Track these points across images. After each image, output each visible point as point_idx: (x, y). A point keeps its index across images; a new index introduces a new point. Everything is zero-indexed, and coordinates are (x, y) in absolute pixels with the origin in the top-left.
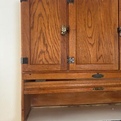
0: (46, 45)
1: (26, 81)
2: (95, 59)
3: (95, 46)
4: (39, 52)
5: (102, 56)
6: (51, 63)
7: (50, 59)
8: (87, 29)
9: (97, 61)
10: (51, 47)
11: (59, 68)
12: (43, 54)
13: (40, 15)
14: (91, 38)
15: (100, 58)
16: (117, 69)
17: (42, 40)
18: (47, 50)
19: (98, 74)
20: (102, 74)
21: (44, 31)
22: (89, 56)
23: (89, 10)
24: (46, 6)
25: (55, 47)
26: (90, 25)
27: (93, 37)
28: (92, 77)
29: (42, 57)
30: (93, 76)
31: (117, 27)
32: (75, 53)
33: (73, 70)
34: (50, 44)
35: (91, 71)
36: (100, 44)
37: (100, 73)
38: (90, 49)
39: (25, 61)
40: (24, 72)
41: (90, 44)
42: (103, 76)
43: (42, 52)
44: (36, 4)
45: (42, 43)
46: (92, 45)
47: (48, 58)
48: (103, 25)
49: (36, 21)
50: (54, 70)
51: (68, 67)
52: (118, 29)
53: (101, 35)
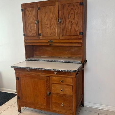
1: (25, 43)
3: (49, 29)
4: (29, 31)
7: (33, 34)
8: (46, 20)
11: (36, 38)
13: (28, 16)
14: (47, 25)
16: (58, 38)
17: (29, 26)
18: (31, 30)
21: (30, 23)
22: (47, 33)
23: (46, 12)
24: (30, 12)
25: (34, 29)
26: (47, 19)
29: (30, 33)
30: (49, 41)
32: (41, 31)
33: (41, 39)
34: (32, 28)
35: (48, 39)
36: (51, 27)
38: (47, 30)
39: (24, 35)
40: (25, 39)
44: (26, 12)
45: (30, 28)
46: (48, 28)
47: (32, 34)
49: (27, 19)
50: (34, 38)
51: (39, 37)
52: (58, 19)
53: (51, 23)
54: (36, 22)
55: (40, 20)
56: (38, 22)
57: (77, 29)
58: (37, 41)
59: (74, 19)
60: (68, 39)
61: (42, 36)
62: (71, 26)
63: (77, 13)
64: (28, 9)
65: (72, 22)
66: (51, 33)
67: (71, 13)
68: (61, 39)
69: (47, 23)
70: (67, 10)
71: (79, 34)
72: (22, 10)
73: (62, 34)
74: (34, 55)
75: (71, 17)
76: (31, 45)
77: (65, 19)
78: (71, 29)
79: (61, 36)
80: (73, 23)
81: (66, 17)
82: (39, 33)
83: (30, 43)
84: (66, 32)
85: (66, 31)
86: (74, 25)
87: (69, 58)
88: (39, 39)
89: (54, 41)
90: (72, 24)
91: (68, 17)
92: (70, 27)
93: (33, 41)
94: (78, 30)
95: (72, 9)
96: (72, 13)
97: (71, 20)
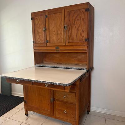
0: (39, 36)
1: (34, 49)
2: (56, 41)
4: (37, 38)
6: (41, 42)
8: (53, 28)
9: (57, 41)
10: (41, 36)
11: (44, 45)
13: (37, 24)
14: (54, 32)
16: (64, 45)
18: (40, 38)
19: (57, 47)
21: (38, 30)
22: (54, 40)
23: (53, 20)
24: (39, 20)
26: (54, 26)
27: (55, 31)
29: (38, 40)
30: (55, 48)
32: (48, 38)
35: (54, 46)
36: (58, 34)
38: (54, 37)
39: (34, 42)
40: (34, 46)
41: (54, 34)
42: (59, 48)
44: (36, 20)
46: (55, 35)
47: (40, 41)
48: (59, 25)
49: (36, 27)
51: (47, 44)
52: (64, 26)
53: (58, 30)
54: (44, 29)
55: (47, 28)
56: (46, 29)
57: (82, 36)
58: (45, 48)
59: (80, 25)
60: (74, 46)
61: (49, 43)
62: (77, 33)
63: (83, 19)
64: (37, 17)
66: (57, 39)
67: (76, 19)
68: (67, 46)
70: (73, 17)
71: (84, 41)
72: (32, 19)
74: (44, 61)
75: (76, 23)
76: (39, 51)
77: (71, 25)
78: (77, 35)
81: (72, 24)
82: (46, 40)
83: (39, 50)
85: (72, 37)
86: (79, 32)
87: (76, 64)
88: (46, 46)
89: (61, 48)
90: (78, 30)
91: (74, 24)
92: (75, 33)
93: (41, 48)
94: (84, 36)
95: (78, 15)
96: (78, 20)
97: (77, 27)
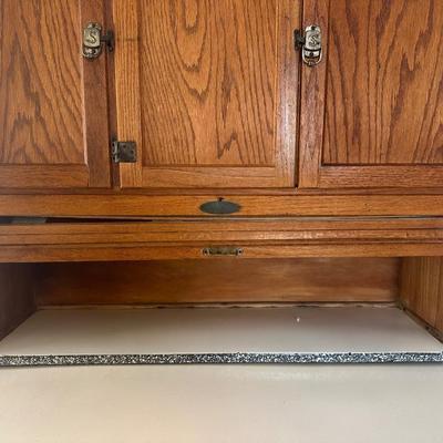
2: (213, 150)
4: (11, 120)
5: (234, 136)
7: (52, 145)
8: (182, 34)
10: (54, 102)
11: (84, 179)
12: (26, 127)
14: (196, 69)
15: (227, 146)
16: (290, 183)
17: (19, 74)
18: (38, 113)
19: (221, 199)
20: (234, 202)
21: (24, 46)
22: (190, 139)
25: (65, 102)
26: (191, 22)
27: (205, 69)
28: (200, 213)
29: (23, 136)
30: (203, 207)
31: (296, 26)
32: (136, 124)
33: (131, 186)
34: (50, 94)
35: (197, 190)
36: (228, 95)
37: (226, 199)
38: (193, 113)
41: (194, 92)
42: (238, 208)
43: (22, 122)
45: (21, 93)
46: (201, 98)
50: (69, 182)
51: (114, 174)
52: (300, 33)
53: (233, 61)
54: (93, 39)
55: (125, 31)
59: (425, 39)
61: (144, 164)
65: (404, 63)
66: (223, 140)
69: (192, 60)
73: (318, 152)
75: (400, 17)
77: (354, 31)
78: (396, 112)
79: (311, 163)
80: (417, 66)
81: (363, 21)
82: (113, 138)
84: (357, 132)
85: (358, 125)
88: (111, 189)
89: (252, 206)
90: (407, 74)
91: (380, 22)
92: (387, 96)
97: (403, 46)
